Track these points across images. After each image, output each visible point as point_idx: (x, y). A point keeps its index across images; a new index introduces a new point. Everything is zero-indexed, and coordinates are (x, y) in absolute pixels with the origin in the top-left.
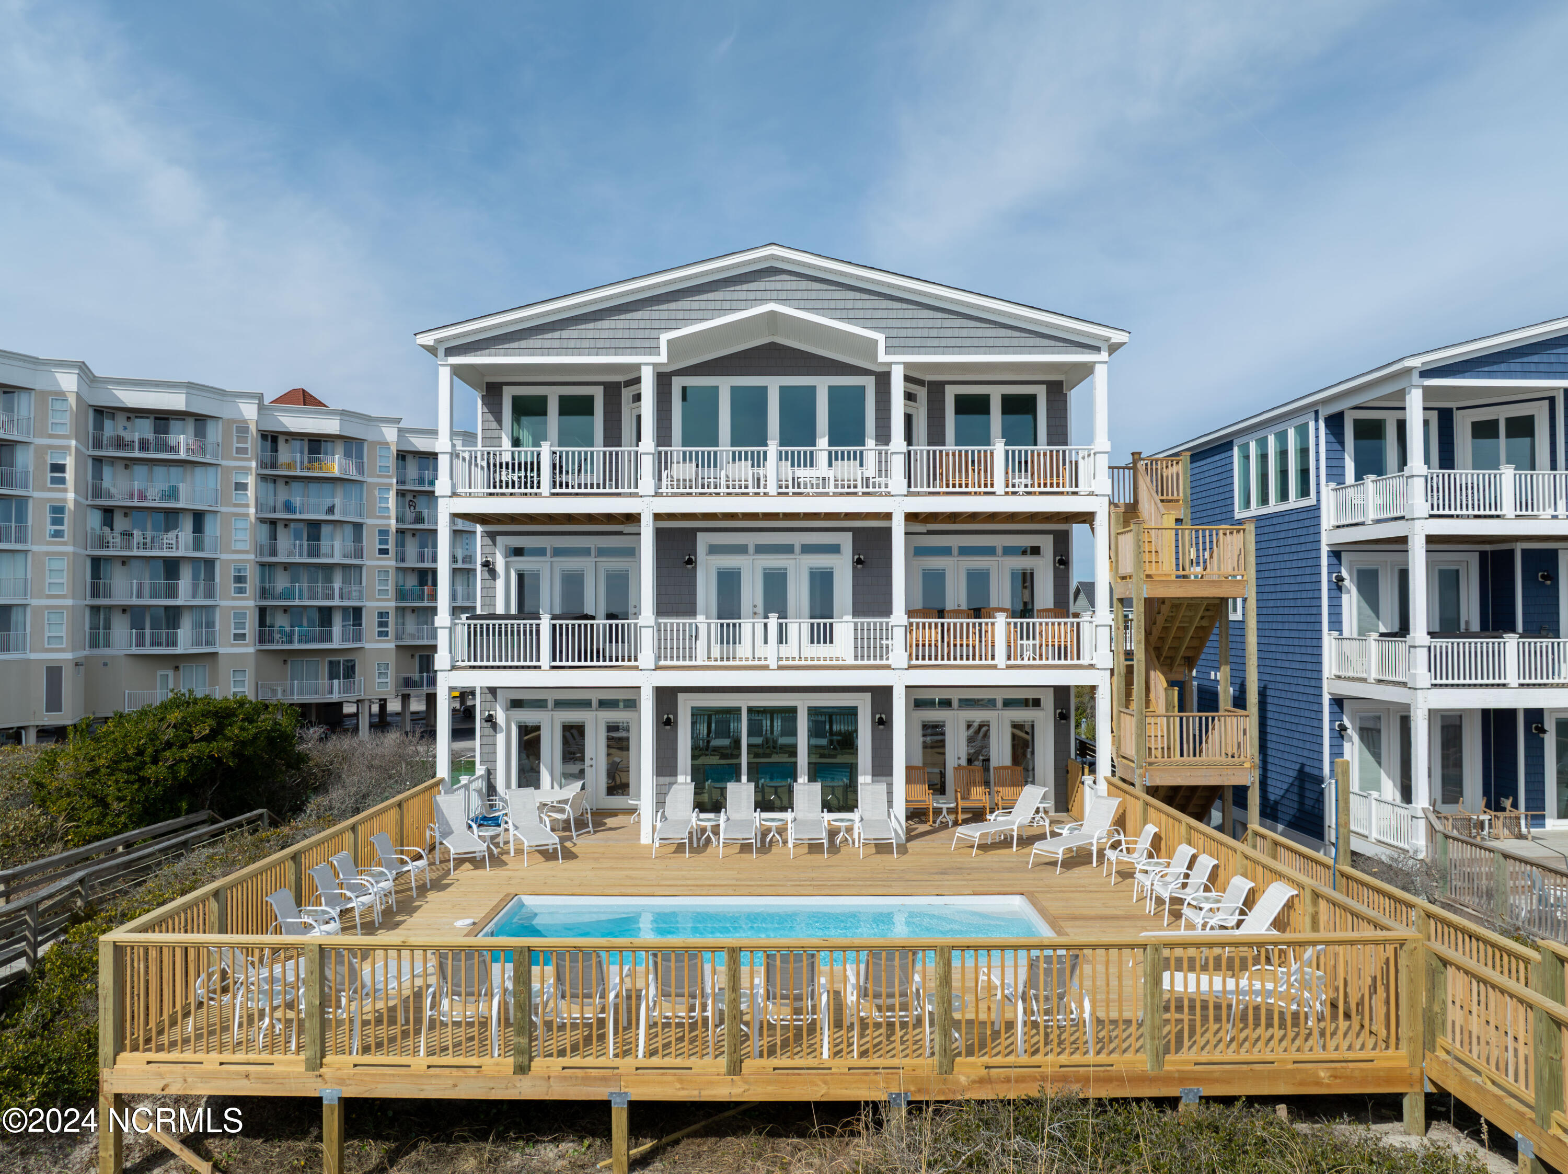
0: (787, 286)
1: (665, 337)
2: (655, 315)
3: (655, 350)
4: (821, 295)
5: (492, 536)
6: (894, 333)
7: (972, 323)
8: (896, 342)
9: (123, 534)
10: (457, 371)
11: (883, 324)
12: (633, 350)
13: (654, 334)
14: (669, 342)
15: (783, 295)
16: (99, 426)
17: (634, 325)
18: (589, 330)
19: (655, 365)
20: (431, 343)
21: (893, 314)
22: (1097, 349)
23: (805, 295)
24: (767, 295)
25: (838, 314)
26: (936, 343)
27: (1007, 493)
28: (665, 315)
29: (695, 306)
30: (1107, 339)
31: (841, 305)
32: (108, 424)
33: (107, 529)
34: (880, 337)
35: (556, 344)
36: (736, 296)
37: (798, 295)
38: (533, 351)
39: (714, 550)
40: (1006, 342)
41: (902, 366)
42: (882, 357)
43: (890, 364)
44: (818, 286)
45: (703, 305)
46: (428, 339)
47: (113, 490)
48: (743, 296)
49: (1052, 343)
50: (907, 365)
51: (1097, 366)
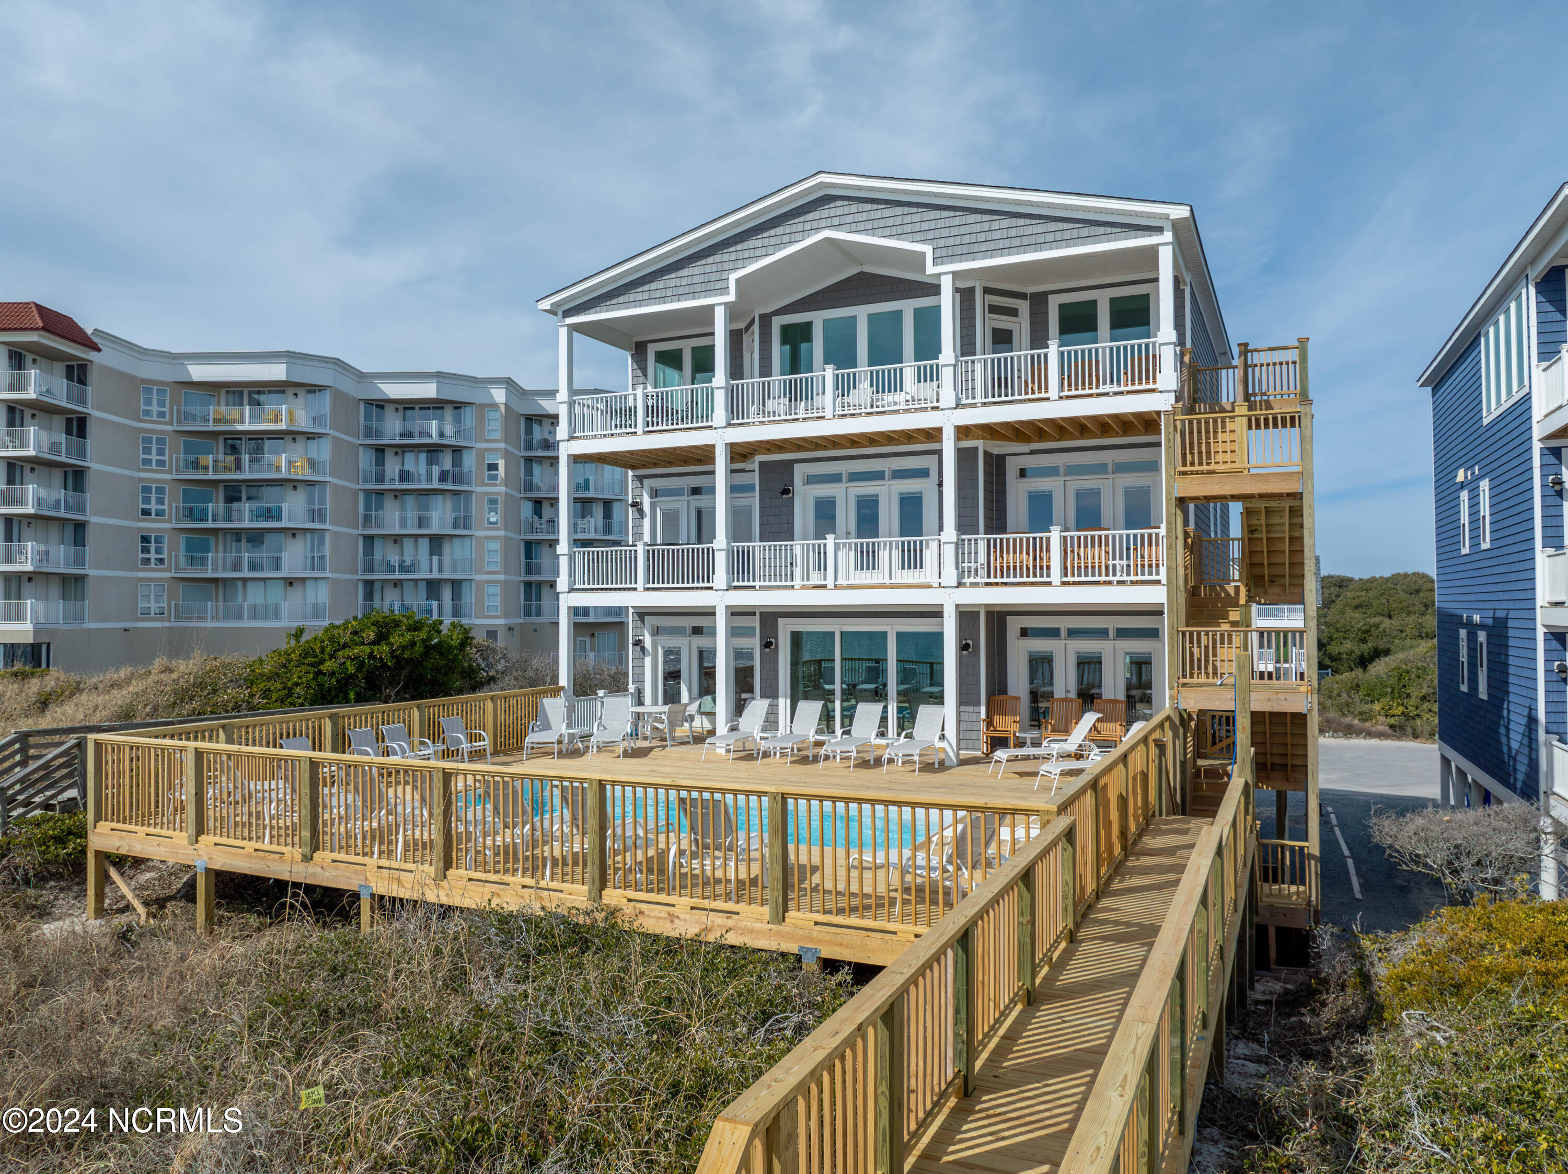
0: (840, 211)
1: (733, 277)
2: (725, 257)
3: (724, 290)
4: (873, 215)
5: (640, 479)
6: (941, 243)
7: (1021, 222)
8: (944, 252)
9: (549, 521)
10: (574, 328)
11: (930, 235)
12: (708, 292)
13: (724, 276)
14: (737, 281)
15: (836, 221)
16: (529, 431)
17: (708, 269)
18: (671, 280)
19: (726, 304)
20: (548, 307)
21: (941, 224)
22: (1160, 230)
23: (856, 218)
24: (822, 223)
25: (887, 232)
26: (984, 247)
27: (1061, 398)
28: (733, 256)
29: (759, 243)
30: (1167, 217)
31: (891, 222)
32: (536, 428)
33: (536, 517)
34: (927, 249)
35: (646, 296)
36: (794, 228)
37: (850, 219)
38: (628, 305)
39: (811, 480)
40: (1058, 236)
41: (950, 276)
42: (931, 269)
43: (938, 275)
44: (868, 207)
45: (766, 242)
46: (546, 304)
47: (541, 485)
48: (800, 227)
49: (1109, 230)
50: (955, 274)
51: (1161, 248)
